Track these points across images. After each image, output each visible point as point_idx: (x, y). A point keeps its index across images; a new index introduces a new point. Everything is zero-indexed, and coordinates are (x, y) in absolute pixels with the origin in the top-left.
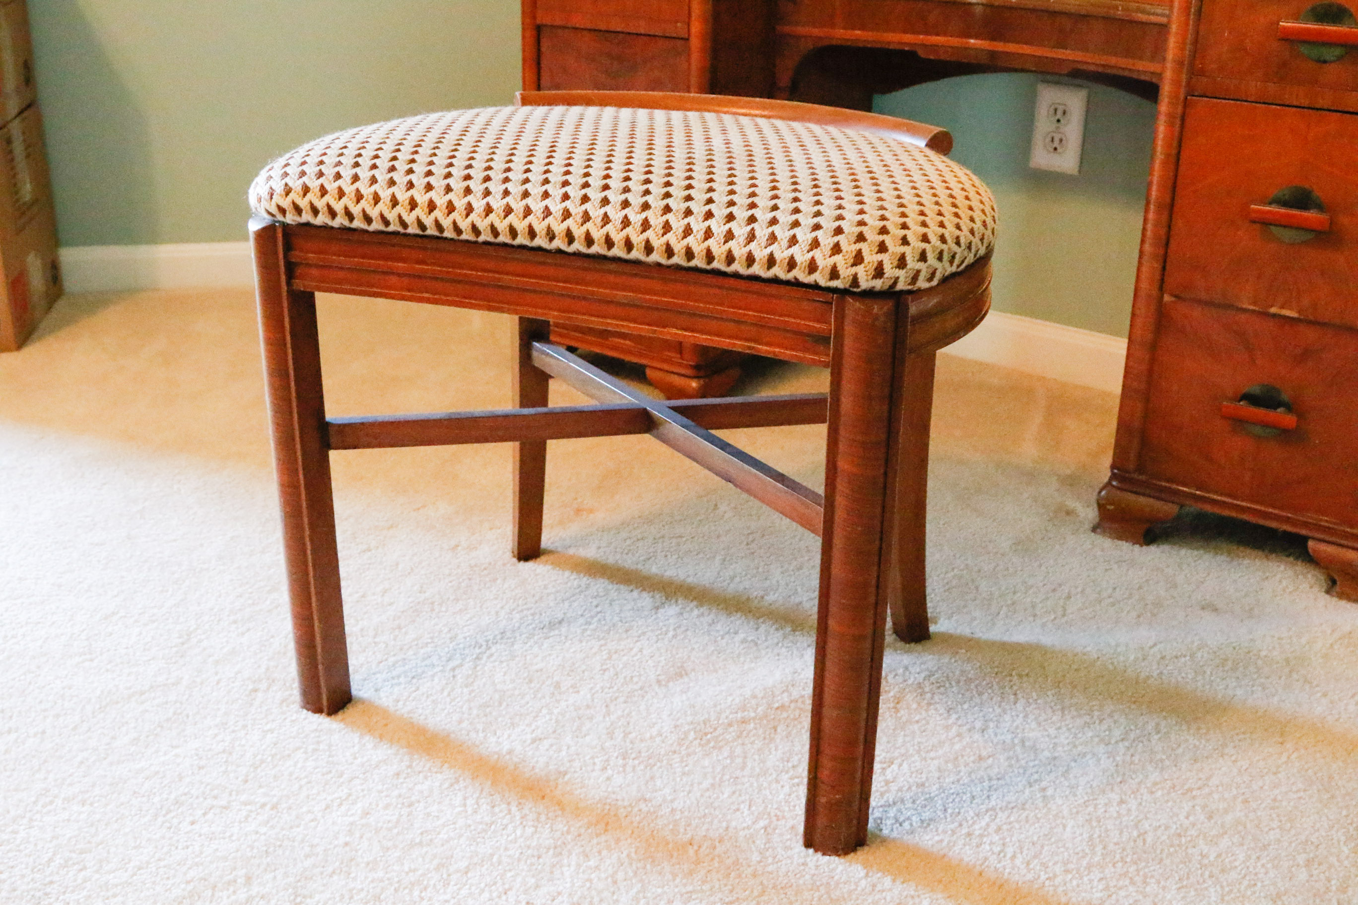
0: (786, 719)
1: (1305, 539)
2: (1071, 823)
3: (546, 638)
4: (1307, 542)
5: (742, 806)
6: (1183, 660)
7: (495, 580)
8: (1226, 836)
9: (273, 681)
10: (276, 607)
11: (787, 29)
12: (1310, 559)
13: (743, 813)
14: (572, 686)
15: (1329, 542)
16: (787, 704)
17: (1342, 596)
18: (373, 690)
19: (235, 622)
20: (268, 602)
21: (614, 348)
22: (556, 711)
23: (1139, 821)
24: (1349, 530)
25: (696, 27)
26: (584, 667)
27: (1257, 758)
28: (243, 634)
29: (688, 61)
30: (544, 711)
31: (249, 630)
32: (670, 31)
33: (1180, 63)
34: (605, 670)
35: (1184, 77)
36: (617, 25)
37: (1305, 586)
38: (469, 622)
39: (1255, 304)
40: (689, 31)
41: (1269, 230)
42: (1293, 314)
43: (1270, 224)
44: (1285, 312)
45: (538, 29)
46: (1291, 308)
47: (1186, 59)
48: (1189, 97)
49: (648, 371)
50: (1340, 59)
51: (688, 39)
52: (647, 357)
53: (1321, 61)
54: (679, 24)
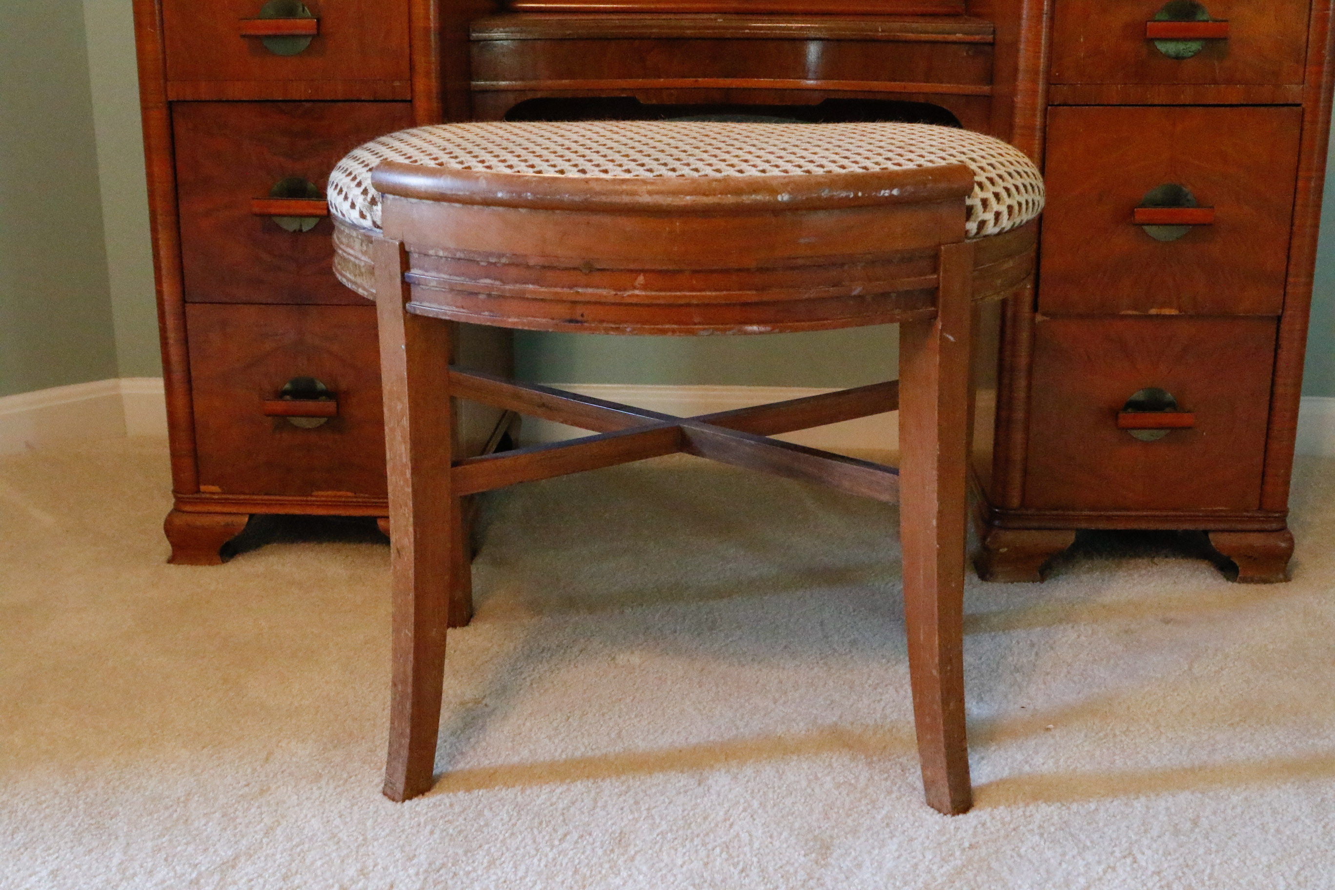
1: (1206, 534)
4: (1207, 537)
15: (1228, 531)
21: (320, 504)
24: (1245, 514)
25: (421, 84)
32: (384, 92)
33: (1036, 72)
35: (1041, 86)
36: (298, 92)
37: (1210, 581)
39: (1135, 309)
40: (412, 90)
41: (1144, 232)
42: (1174, 312)
43: (1148, 225)
44: (1167, 311)
45: (171, 106)
46: (1171, 307)
47: (1042, 67)
48: (1049, 108)
49: (381, 523)
50: (1197, 54)
51: (410, 101)
52: (376, 506)
53: (1178, 58)
54: (397, 84)
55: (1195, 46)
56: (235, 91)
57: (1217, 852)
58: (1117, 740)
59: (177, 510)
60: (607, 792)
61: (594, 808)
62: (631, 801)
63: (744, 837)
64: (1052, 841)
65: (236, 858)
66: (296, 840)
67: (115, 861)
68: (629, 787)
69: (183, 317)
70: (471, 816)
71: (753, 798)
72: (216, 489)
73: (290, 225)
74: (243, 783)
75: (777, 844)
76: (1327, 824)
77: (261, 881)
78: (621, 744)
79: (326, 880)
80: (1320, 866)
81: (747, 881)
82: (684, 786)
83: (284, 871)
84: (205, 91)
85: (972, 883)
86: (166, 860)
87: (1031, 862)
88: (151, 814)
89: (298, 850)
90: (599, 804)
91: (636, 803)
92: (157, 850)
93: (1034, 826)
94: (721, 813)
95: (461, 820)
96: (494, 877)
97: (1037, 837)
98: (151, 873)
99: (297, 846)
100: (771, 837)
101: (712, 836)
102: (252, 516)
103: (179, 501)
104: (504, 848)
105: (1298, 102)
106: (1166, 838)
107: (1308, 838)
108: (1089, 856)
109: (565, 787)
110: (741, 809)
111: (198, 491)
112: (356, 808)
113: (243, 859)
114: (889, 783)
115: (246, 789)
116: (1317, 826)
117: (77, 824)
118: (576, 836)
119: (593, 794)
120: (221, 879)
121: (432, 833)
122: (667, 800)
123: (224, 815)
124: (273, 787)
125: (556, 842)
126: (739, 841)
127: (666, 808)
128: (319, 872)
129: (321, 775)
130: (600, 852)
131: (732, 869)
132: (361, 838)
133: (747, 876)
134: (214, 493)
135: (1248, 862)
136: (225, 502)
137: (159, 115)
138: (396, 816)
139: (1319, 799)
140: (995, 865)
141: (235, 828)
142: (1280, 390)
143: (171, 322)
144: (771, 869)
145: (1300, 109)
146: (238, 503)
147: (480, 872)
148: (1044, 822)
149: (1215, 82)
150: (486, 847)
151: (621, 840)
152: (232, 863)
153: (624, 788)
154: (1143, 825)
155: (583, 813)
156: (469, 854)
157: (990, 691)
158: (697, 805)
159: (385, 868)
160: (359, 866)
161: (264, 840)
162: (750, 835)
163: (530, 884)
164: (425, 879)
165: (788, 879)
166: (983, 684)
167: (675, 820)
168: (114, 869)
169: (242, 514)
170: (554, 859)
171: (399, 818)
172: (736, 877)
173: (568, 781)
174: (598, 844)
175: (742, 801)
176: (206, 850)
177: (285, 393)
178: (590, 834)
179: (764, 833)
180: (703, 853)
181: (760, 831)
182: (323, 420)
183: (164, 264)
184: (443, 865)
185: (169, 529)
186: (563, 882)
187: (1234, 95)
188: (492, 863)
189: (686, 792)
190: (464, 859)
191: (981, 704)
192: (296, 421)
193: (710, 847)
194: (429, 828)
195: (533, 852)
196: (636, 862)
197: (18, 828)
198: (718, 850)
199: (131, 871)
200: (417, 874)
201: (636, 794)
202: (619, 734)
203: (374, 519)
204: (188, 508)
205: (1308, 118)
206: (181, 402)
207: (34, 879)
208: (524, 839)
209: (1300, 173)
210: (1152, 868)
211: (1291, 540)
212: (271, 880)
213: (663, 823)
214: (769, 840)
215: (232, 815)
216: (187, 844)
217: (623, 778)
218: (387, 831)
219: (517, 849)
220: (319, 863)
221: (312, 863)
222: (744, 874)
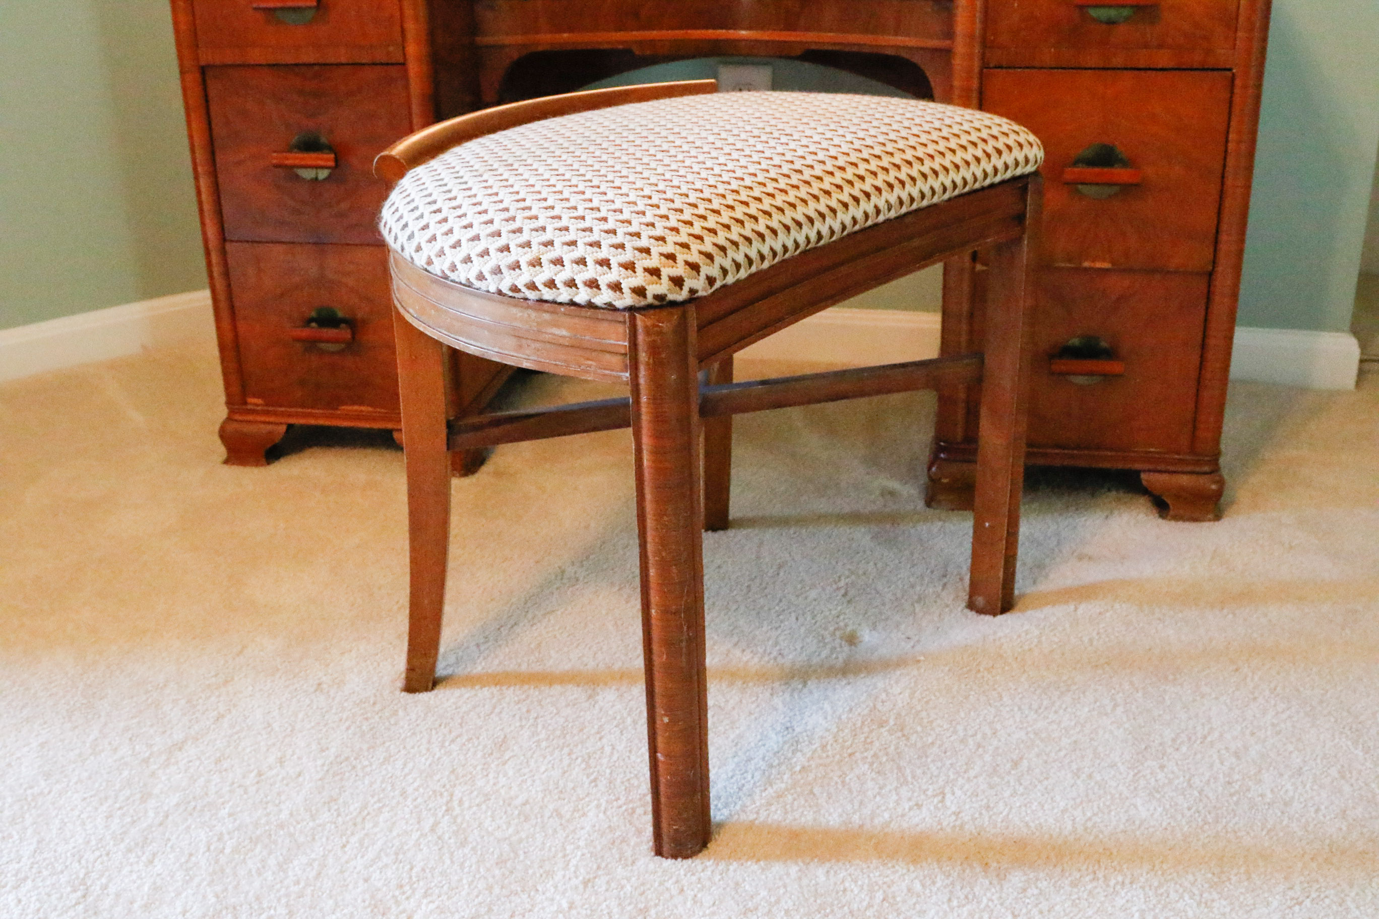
0: (815, 779)
1: (1137, 473)
2: (1139, 802)
3: (504, 763)
4: (1139, 476)
5: (847, 884)
6: (1108, 614)
7: (395, 713)
8: (1263, 771)
9: (235, 908)
10: (167, 817)
11: (489, 40)
12: (1144, 491)
13: (852, 891)
14: (574, 811)
15: (1160, 472)
16: (806, 764)
17: (1177, 518)
18: (361, 882)
19: (129, 850)
20: (151, 814)
21: (347, 417)
22: (582, 843)
23: (1190, 780)
24: (1176, 456)
25: (412, 49)
26: (570, 785)
27: (1231, 690)
28: (151, 862)
29: (407, 87)
30: (569, 848)
31: (154, 855)
32: (380, 56)
33: (971, 36)
34: (595, 780)
35: (977, 50)
36: (308, 56)
37: (1141, 516)
38: (406, 770)
39: (1070, 261)
40: (404, 55)
41: (1077, 190)
42: (1106, 265)
43: (1082, 184)
44: (1098, 265)
45: (203, 71)
46: (1104, 260)
47: (977, 32)
48: (985, 70)
49: (396, 435)
50: (1127, 19)
51: (404, 64)
52: (390, 420)
53: (1111, 22)
54: (391, 49)
55: (1125, 12)
56: (256, 56)
57: (1022, 795)
58: (979, 675)
59: (229, 419)
60: (507, 699)
61: (492, 713)
62: (524, 710)
63: (608, 749)
64: (879, 772)
65: (184, 742)
66: (238, 728)
67: (92, 737)
68: (528, 697)
69: (223, 253)
70: (387, 714)
71: (629, 715)
72: (260, 401)
73: (308, 174)
74: (213, 673)
75: (633, 758)
76: (1139, 772)
77: (198, 763)
78: (537, 655)
79: (249, 765)
80: (1113, 813)
81: (595, 790)
82: (576, 699)
83: (218, 755)
84: (230, 57)
85: (788, 806)
86: (130, 739)
87: (850, 791)
88: (132, 697)
89: (236, 737)
90: (497, 710)
91: (528, 711)
92: (127, 729)
93: (869, 754)
94: (596, 727)
95: (377, 717)
96: (384, 772)
97: (867, 766)
98: (115, 750)
99: (237, 733)
100: (630, 751)
101: (580, 746)
102: (290, 427)
103: (232, 412)
104: (402, 746)
105: (1228, 67)
106: (981, 779)
107: (1115, 784)
108: (904, 791)
109: (473, 692)
110: (615, 724)
111: (246, 403)
112: (294, 700)
113: (189, 743)
114: (753, 706)
115: (214, 679)
116: (1128, 774)
117: (72, 703)
118: (465, 737)
119: (494, 701)
120: (168, 759)
121: (348, 728)
122: (555, 711)
123: (188, 702)
124: (236, 678)
125: (447, 744)
126: (602, 753)
127: (552, 719)
128: (246, 758)
129: (278, 670)
130: (480, 754)
131: (585, 778)
132: (289, 729)
133: (596, 786)
134: (257, 405)
135: (1046, 807)
136: (267, 413)
137: (194, 77)
138: (324, 710)
139: (1143, 747)
140: (817, 790)
141: (194, 713)
142: (1212, 342)
143: (215, 258)
144: (619, 780)
145: (1229, 73)
146: (275, 414)
147: (374, 767)
148: (880, 750)
149: (1146, 46)
150: (387, 744)
151: (502, 744)
152: (180, 746)
153: (523, 697)
154: (966, 764)
155: (480, 717)
156: (371, 750)
157: (887, 619)
158: (579, 717)
159: (299, 758)
160: (279, 754)
161: (213, 727)
162: (613, 749)
163: (411, 781)
164: (328, 771)
165: (630, 791)
166: (881, 613)
167: (554, 730)
168: (88, 745)
169: (281, 423)
170: (439, 759)
171: (327, 712)
172: (586, 785)
173: (477, 687)
174: (480, 747)
175: (618, 717)
176: (164, 732)
177: (312, 320)
178: (478, 738)
179: (626, 747)
180: (566, 762)
181: (623, 745)
182: (343, 346)
183: (206, 207)
184: (347, 759)
185: (224, 435)
186: (439, 781)
187: (1164, 58)
188: (387, 760)
189: (574, 705)
190: (366, 754)
191: (873, 632)
192: (323, 346)
193: (574, 756)
194: (347, 724)
195: (424, 751)
196: (507, 766)
197: (27, 704)
198: (579, 760)
199: (101, 748)
200: (323, 765)
201: (532, 702)
202: (539, 645)
203: (390, 432)
204: (237, 417)
205: (1238, 82)
206: (226, 324)
207: (26, 749)
208: (421, 738)
209: (1231, 136)
210: (953, 809)
211: (1221, 482)
212: (206, 762)
213: (544, 731)
214: (628, 754)
215: (195, 703)
216: (152, 726)
217: (526, 687)
218: (313, 724)
219: (413, 747)
220: (248, 750)
221: (244, 749)
222: (593, 784)
